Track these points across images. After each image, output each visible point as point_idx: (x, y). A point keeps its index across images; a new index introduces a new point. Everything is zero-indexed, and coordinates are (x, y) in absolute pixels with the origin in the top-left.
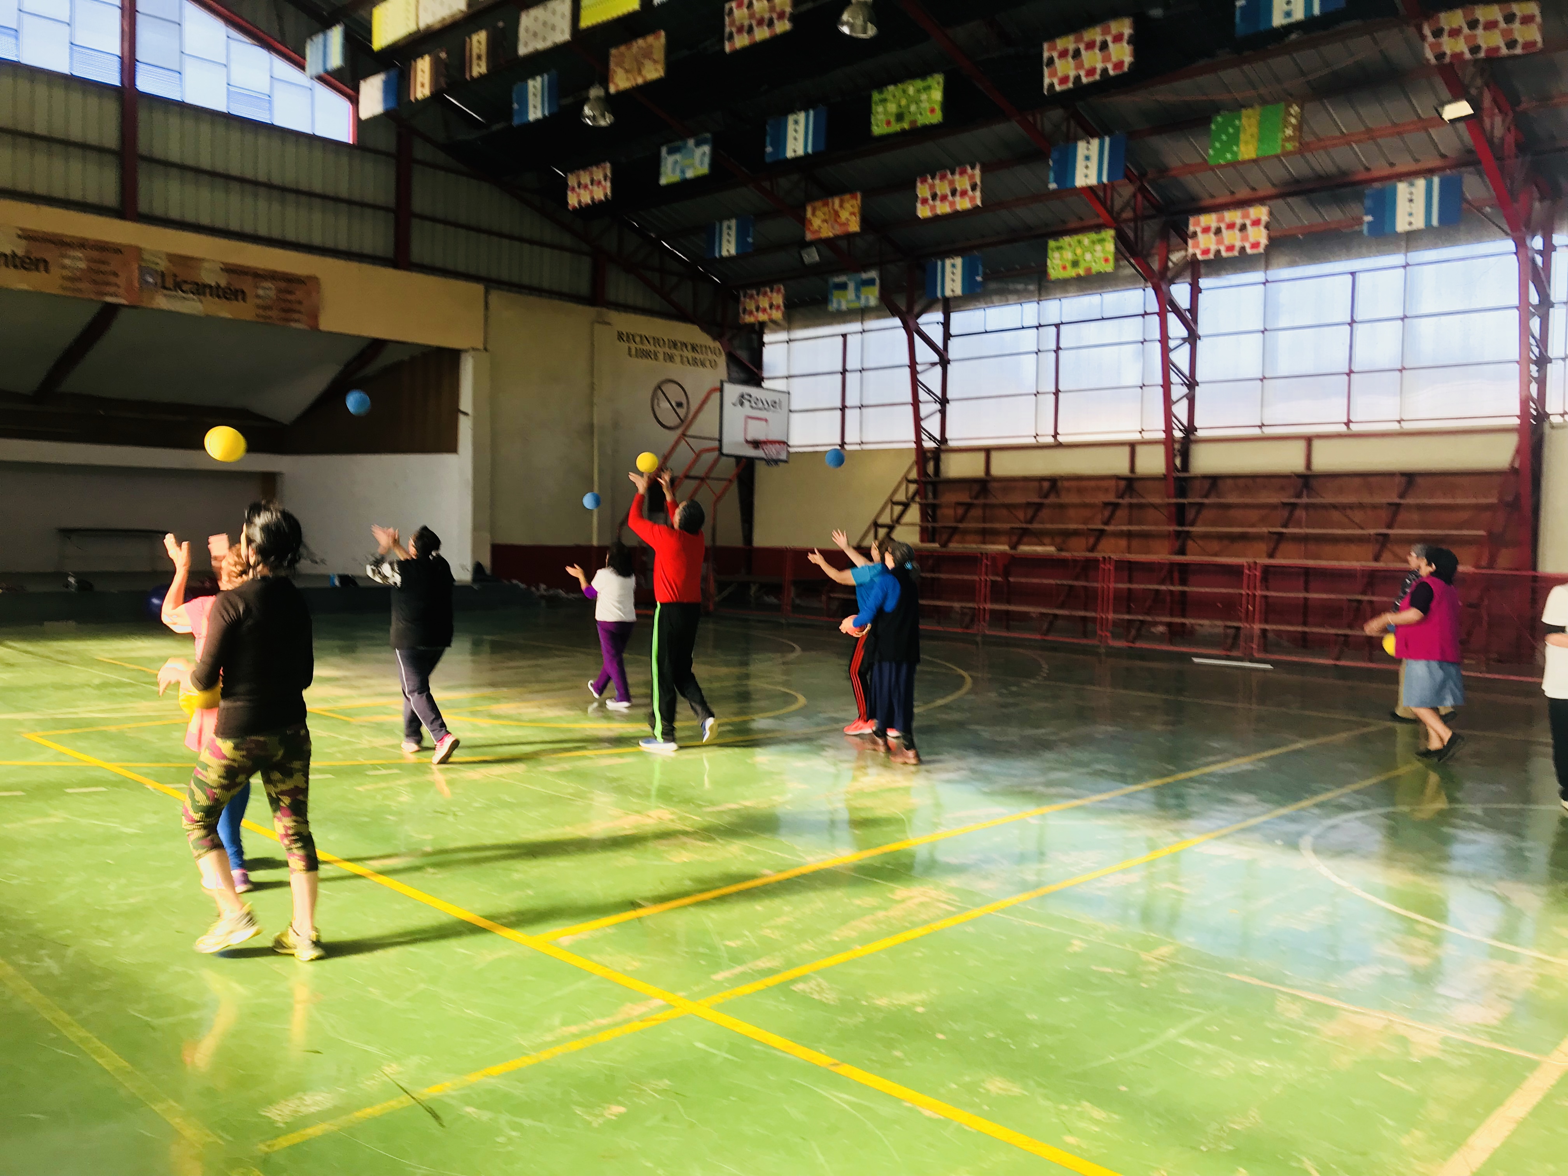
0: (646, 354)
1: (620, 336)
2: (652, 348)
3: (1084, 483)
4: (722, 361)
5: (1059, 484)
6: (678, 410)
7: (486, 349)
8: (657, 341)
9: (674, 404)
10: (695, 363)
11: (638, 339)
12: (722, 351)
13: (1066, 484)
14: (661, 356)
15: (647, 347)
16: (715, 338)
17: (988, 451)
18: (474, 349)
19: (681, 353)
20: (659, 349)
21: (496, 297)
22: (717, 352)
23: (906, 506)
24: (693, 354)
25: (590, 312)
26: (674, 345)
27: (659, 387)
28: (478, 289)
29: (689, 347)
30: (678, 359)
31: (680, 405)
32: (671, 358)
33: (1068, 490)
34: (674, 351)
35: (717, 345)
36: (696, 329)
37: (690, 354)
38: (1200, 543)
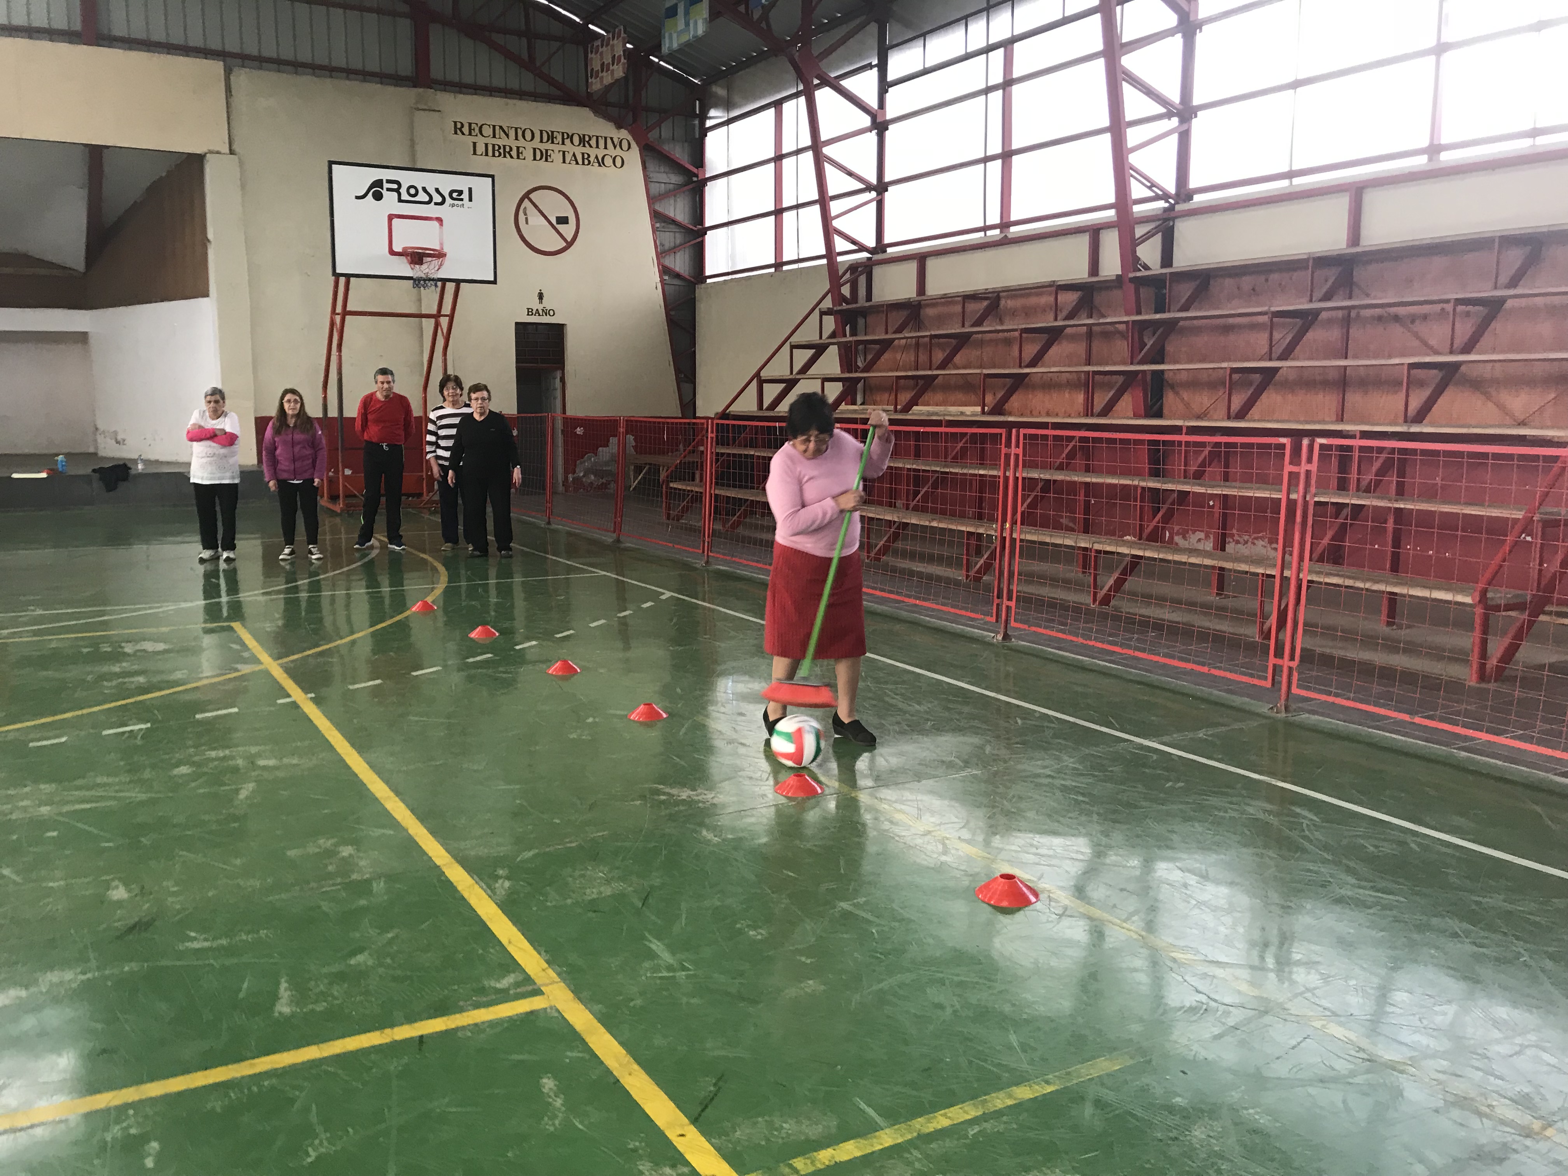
0: (505, 152)
1: (458, 129)
2: (511, 142)
3: (1033, 301)
4: (634, 157)
5: (1002, 302)
6: (561, 228)
7: (232, 152)
8: (521, 133)
9: (554, 221)
10: (586, 160)
11: (488, 131)
12: (634, 145)
13: (1010, 303)
14: (528, 153)
15: (502, 141)
16: (619, 127)
17: (921, 259)
18: (211, 152)
19: (563, 148)
20: (521, 142)
21: (242, 78)
22: (625, 145)
23: (820, 349)
24: (582, 149)
25: (410, 94)
26: (551, 138)
27: (527, 196)
28: (217, 67)
29: (576, 140)
30: (557, 157)
31: (563, 220)
32: (546, 156)
33: (1013, 313)
34: (549, 146)
35: (624, 134)
36: (586, 112)
37: (579, 151)
38: (1185, 395)
